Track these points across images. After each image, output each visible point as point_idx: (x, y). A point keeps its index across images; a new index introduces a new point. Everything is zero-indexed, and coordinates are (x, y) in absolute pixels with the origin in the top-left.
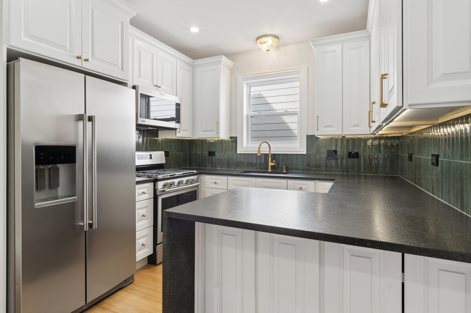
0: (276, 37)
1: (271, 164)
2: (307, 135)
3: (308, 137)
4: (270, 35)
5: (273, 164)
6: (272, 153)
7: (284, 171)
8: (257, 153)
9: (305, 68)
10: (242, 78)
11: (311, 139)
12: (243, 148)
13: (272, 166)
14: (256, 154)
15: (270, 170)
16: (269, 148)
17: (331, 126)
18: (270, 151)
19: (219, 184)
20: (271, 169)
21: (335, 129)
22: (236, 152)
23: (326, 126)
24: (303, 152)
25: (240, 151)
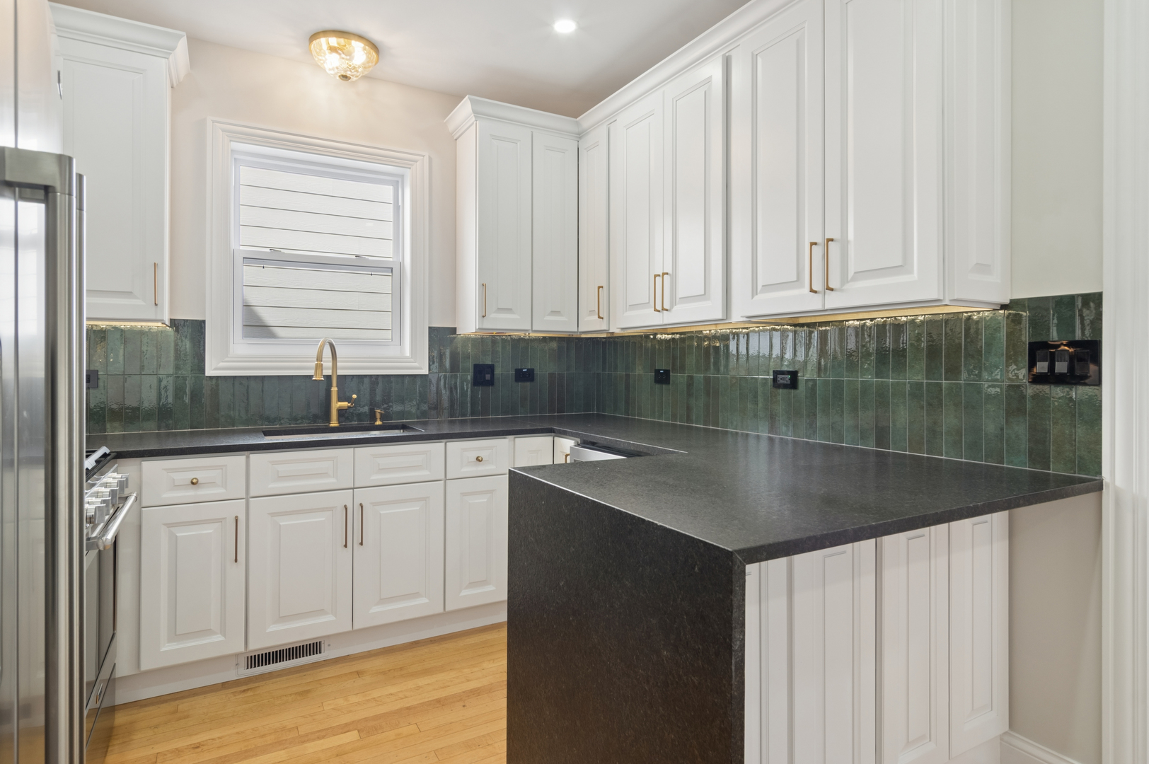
0: (374, 46)
1: (336, 405)
2: (430, 328)
3: (432, 330)
4: (361, 37)
5: (345, 404)
6: (340, 372)
7: (378, 423)
8: (311, 372)
9: (424, 156)
10: (223, 131)
11: (440, 338)
12: (226, 359)
13: (341, 412)
14: (311, 377)
15: (334, 424)
16: (331, 359)
17: (509, 310)
18: (334, 367)
19: (212, 484)
20: (339, 421)
21: (519, 317)
22: (203, 370)
23: (500, 310)
24: (421, 368)
25: (216, 369)
